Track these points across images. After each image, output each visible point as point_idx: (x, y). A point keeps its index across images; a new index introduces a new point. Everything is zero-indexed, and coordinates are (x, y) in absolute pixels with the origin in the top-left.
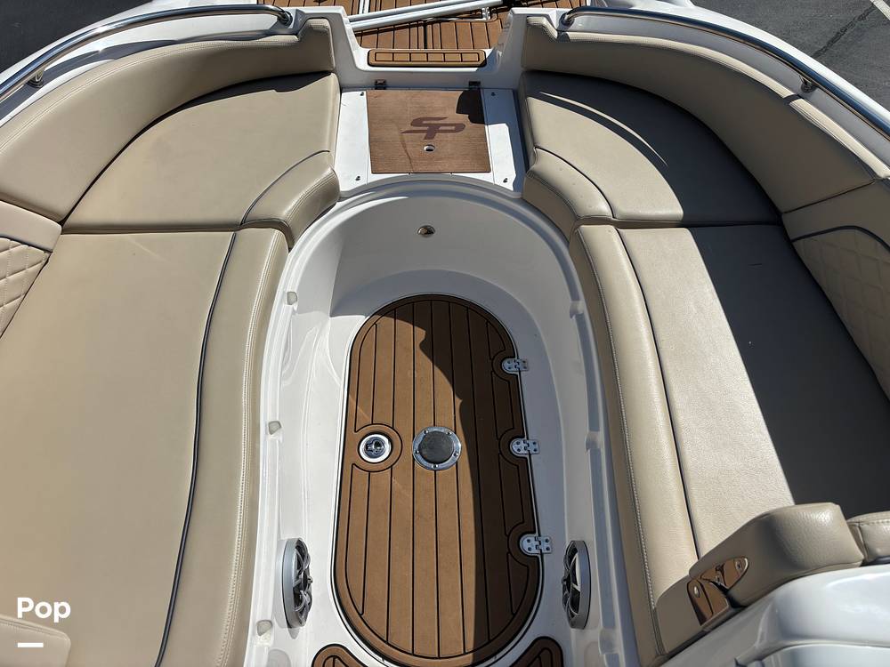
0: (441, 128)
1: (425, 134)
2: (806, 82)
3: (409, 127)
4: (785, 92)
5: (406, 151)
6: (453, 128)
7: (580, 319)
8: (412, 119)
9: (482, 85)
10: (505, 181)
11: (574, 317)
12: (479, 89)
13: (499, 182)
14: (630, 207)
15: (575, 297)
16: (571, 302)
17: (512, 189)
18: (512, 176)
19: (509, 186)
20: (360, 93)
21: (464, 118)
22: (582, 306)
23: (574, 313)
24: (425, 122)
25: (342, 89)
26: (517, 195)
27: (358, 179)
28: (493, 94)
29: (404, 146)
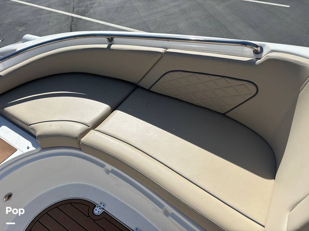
2: (108, 39)
4: (106, 46)
7: (113, 172)
10: (28, 148)
11: (110, 173)
13: (26, 151)
14: (90, 118)
15: (103, 166)
16: (103, 169)
17: (34, 149)
18: (29, 144)
19: (32, 148)
22: (109, 167)
23: (108, 172)
26: (39, 149)
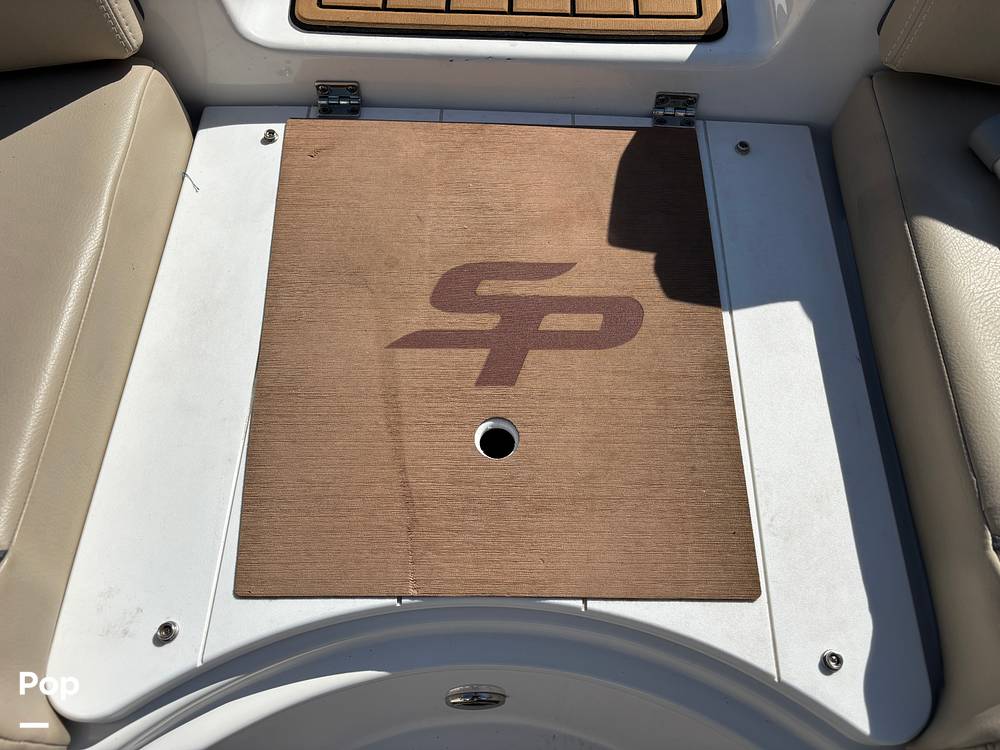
0: (553, 322)
1: (479, 356)
3: (423, 316)
5: (398, 453)
6: (594, 321)
8: (441, 269)
9: (703, 106)
12: (689, 121)
13: (801, 675)
20: (261, 129)
21: (636, 270)
24: (486, 288)
25: (198, 112)
27: (166, 634)
28: (743, 148)
29: (395, 428)
